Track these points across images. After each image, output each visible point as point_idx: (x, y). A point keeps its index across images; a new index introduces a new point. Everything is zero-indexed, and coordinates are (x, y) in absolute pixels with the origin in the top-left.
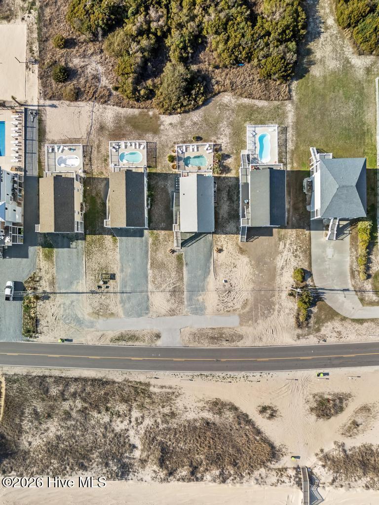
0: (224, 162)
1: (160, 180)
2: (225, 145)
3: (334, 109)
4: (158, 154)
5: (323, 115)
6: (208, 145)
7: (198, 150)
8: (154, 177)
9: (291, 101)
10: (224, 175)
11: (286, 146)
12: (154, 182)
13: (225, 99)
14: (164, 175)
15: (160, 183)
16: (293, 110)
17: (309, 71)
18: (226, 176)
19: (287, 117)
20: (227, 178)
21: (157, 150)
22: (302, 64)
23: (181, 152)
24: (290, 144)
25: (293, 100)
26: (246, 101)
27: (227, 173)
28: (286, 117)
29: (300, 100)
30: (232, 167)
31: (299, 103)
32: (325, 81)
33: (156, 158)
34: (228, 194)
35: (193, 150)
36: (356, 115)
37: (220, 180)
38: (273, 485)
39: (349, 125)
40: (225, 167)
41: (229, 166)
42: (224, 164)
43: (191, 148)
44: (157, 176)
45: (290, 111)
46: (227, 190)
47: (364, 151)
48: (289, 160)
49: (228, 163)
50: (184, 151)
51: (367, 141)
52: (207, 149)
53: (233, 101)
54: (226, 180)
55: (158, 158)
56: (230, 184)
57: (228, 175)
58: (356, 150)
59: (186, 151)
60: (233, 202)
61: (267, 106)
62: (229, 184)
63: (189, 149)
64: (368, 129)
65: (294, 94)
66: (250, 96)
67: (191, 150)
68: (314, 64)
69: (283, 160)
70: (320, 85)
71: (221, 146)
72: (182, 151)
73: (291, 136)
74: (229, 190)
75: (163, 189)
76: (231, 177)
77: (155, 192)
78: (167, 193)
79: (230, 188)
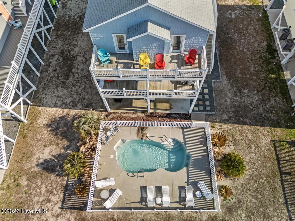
0: (67, 148)
1: (256, 107)
2: (49, 205)
4: (278, 186)
6: (108, 204)
7: (143, 190)
8: (277, 114)
10: (73, 112)
12: (272, 102)
14: (247, 121)
15: (256, 99)
18: (66, 111)
20: (65, 105)
21: (282, 200)
23: (201, 185)
27: (62, 118)
30: (46, 134)
33: (282, 173)
34: (70, 70)
35: (159, 192)
37: (86, 102)
40: (65, 135)
41: (53, 138)
42: (66, 143)
43: (166, 200)
44: (269, 119)
46: (71, 78)
49: (53, 147)
50: (189, 190)
52: (112, 191)
54: (69, 100)
55: (274, 171)
56: (61, 92)
57: (60, 112)
59: (182, 191)
60: (62, 52)
62: (65, 91)
63: (172, 195)
67: (166, 190)
71: (63, 202)
72: (198, 189)
74: (67, 76)
75: (245, 86)
76: (55, 106)
77: (266, 78)
78: (230, 75)
79: (64, 83)
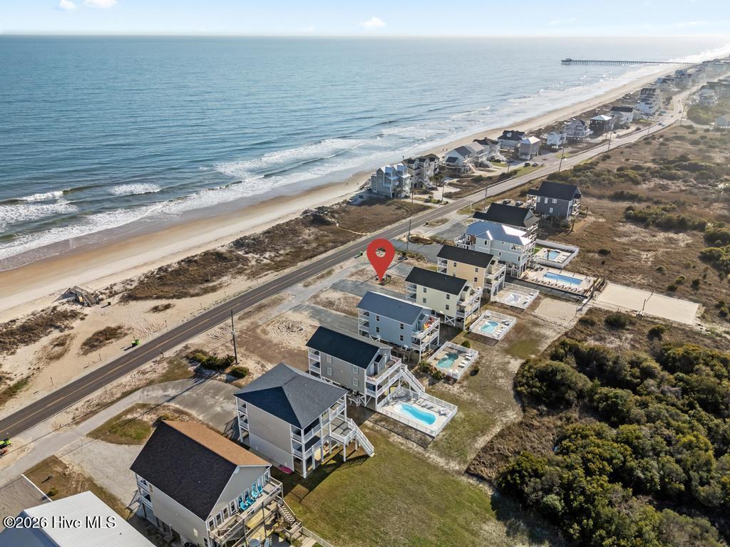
3: (409, 512)
5: (411, 495)
9: (463, 473)
11: (398, 435)
13: (512, 414)
16: (446, 467)
17: (498, 519)
19: (441, 456)
22: (518, 517)
24: (399, 440)
25: (463, 475)
26: (497, 429)
28: (441, 454)
29: (458, 483)
31: (452, 478)
32: (467, 530)
36: (376, 535)
38: (115, 284)
39: (369, 516)
45: (447, 464)
47: (311, 512)
48: (378, 428)
51: (323, 524)
53: (505, 420)
58: (324, 500)
61: (473, 445)
64: (339, 537)
65: (473, 481)
66: (501, 435)
68: (508, 534)
69: (383, 423)
70: (465, 518)
73: (411, 446)
